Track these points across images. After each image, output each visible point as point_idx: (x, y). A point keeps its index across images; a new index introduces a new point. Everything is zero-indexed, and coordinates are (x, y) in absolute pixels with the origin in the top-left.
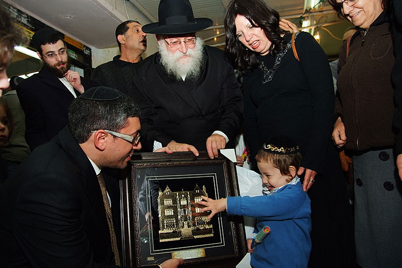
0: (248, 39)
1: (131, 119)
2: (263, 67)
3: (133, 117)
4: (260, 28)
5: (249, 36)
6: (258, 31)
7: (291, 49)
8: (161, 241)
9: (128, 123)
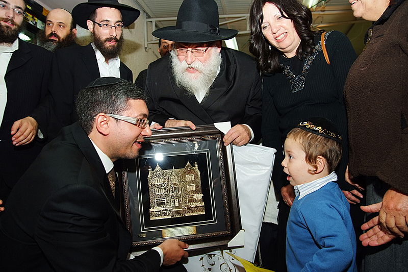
0: (275, 31)
1: (132, 101)
2: (289, 73)
3: (134, 99)
4: (290, 20)
5: (276, 28)
6: (288, 24)
7: (321, 52)
8: (151, 219)
9: (130, 105)
